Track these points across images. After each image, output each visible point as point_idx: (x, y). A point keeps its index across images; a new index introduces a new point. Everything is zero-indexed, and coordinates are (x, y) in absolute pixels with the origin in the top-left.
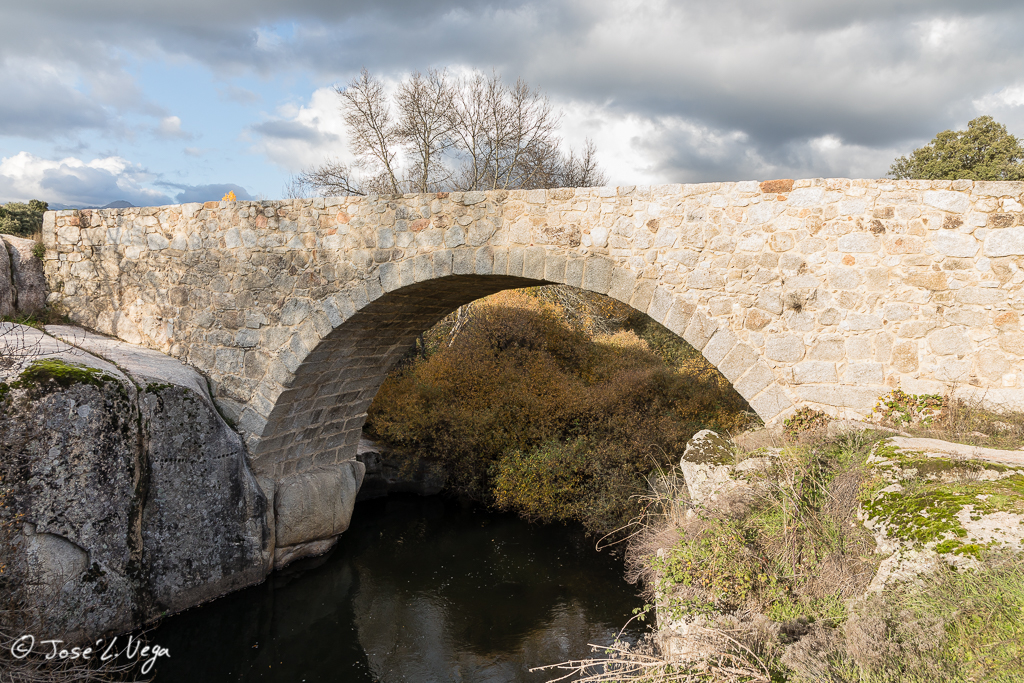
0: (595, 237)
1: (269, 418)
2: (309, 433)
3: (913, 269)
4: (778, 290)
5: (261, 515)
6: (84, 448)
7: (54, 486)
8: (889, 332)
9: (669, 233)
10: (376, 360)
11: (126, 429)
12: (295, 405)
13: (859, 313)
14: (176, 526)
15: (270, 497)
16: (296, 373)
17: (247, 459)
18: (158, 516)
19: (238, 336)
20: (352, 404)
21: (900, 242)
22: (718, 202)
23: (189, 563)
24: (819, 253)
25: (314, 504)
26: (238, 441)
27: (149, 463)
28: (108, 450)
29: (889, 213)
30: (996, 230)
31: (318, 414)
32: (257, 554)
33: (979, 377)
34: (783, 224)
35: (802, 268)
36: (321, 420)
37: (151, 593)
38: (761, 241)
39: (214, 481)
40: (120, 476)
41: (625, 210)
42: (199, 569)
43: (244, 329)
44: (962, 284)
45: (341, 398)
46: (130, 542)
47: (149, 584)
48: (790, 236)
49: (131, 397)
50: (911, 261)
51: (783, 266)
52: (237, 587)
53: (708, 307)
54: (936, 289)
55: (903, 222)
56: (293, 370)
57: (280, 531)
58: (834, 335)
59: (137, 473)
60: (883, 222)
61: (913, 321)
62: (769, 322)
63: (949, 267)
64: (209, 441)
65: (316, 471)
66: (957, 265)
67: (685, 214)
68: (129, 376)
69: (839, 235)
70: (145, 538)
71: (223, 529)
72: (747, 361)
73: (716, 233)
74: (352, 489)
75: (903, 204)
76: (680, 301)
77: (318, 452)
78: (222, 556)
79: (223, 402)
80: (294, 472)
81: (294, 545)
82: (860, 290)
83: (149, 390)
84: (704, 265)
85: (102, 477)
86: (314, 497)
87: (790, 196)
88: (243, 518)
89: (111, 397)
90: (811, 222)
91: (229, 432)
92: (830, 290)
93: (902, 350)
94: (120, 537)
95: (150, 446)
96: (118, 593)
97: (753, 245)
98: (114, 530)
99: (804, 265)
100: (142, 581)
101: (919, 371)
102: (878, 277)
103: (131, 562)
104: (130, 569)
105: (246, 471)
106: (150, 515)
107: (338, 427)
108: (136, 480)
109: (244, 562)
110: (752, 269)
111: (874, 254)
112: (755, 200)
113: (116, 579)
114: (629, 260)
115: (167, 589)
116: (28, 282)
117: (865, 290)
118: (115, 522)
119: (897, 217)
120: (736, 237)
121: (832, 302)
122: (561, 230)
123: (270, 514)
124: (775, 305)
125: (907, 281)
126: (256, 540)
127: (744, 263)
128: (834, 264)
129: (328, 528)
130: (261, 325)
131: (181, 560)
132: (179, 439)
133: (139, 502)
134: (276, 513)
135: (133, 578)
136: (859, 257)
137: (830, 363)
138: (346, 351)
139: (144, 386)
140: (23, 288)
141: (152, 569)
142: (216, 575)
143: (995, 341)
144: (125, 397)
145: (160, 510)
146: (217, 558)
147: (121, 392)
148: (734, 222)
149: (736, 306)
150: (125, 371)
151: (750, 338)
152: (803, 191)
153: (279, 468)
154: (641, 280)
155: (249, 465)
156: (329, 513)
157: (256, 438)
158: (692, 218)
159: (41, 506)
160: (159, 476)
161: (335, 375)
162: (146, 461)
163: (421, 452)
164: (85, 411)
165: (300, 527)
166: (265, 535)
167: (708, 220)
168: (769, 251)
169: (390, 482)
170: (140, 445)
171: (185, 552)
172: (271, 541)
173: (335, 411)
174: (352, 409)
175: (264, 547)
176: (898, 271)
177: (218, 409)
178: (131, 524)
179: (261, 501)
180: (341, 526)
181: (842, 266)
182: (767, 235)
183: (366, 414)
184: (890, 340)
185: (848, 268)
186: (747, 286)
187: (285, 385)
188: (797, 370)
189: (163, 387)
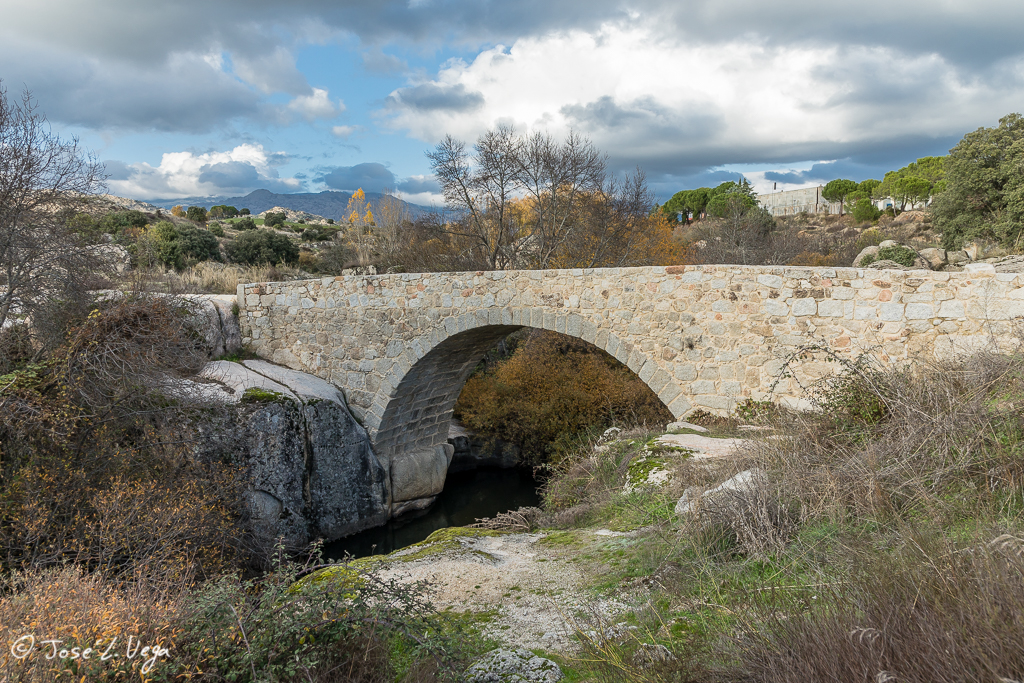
0: (571, 302)
1: (383, 417)
2: (411, 426)
3: (754, 323)
4: (679, 336)
5: (381, 481)
6: (277, 441)
7: (262, 463)
8: (743, 362)
9: (615, 300)
10: (455, 374)
11: (298, 428)
12: (400, 408)
13: (725, 350)
14: (330, 487)
15: (386, 469)
16: (398, 388)
17: (370, 445)
18: (319, 481)
19: (360, 364)
20: (441, 404)
21: (746, 306)
22: (642, 280)
23: (339, 510)
24: (702, 312)
25: (417, 474)
26: (364, 433)
27: (312, 449)
28: (289, 441)
29: (739, 288)
30: (798, 300)
31: (416, 413)
32: (380, 506)
33: (793, 390)
34: (681, 294)
35: (693, 321)
36: (419, 416)
37: (317, 528)
38: (668, 305)
39: (350, 459)
40: (296, 457)
41: (588, 284)
42: (344, 514)
43: (364, 360)
44: (781, 333)
45: (432, 401)
46: (304, 496)
47: (316, 522)
48: (684, 301)
49: (300, 409)
50: (754, 318)
51: (683, 320)
52: (368, 527)
53: (640, 346)
54: (767, 336)
55: (747, 294)
56: (396, 386)
57: (394, 492)
58: (712, 364)
59: (306, 455)
60: (736, 293)
61: (755, 355)
62: (676, 355)
63: (773, 322)
64: (346, 433)
65: (418, 452)
66: (778, 321)
67: (623, 287)
68: (297, 395)
69: (712, 301)
70: (312, 494)
71: (358, 490)
72: (664, 380)
73: (643, 300)
74: (444, 464)
75: (746, 282)
76: (624, 343)
77: (419, 439)
78: (358, 507)
79: (356, 408)
80: (403, 453)
81: (405, 501)
82: (726, 336)
83: (309, 404)
84: (637, 319)
85: (287, 458)
86: (416, 469)
87: (683, 276)
88: (370, 483)
89: (288, 410)
90: (696, 293)
91: (358, 427)
92: (709, 336)
93: (751, 374)
94: (298, 493)
95: (312, 438)
96: (300, 526)
97: (664, 307)
98: (295, 489)
99: (694, 319)
100: (312, 520)
101: (760, 387)
102: (736, 328)
103: (305, 508)
104: (305, 512)
105: (370, 453)
106: (315, 480)
107: (432, 420)
108: (306, 458)
109: (372, 511)
110: (664, 322)
111: (732, 314)
112: (663, 279)
113: (297, 517)
114: (593, 316)
115: (327, 525)
116: (231, 332)
117: (729, 336)
118: (295, 484)
119: (744, 291)
120: (654, 302)
121: (710, 343)
122: (551, 297)
123: (387, 480)
124: (678, 345)
125: (751, 331)
126: (379, 496)
127: (660, 318)
128: (711, 320)
129: (426, 491)
130: (374, 357)
131: (334, 508)
132: (328, 433)
133: (307, 473)
134: (391, 480)
135: (307, 518)
136: (724, 315)
137: (712, 382)
138: (430, 371)
139: (306, 402)
140: (228, 336)
141: (317, 513)
142: (355, 519)
143: (800, 368)
144: (296, 410)
145: (320, 478)
146: (355, 508)
147: (294, 406)
148: (652, 293)
149: (656, 345)
150: (294, 392)
151: (666, 365)
152: (690, 273)
153: (392, 450)
154: (600, 329)
155: (372, 448)
156: (427, 480)
157: (376, 431)
158: (627, 290)
159: (256, 475)
160: (318, 457)
161: (425, 387)
162: (310, 447)
163: (496, 435)
164: (276, 418)
165: (408, 490)
166: (384, 494)
167: (637, 291)
168: (673, 311)
169: (478, 458)
170: (306, 438)
171: (335, 503)
172: (389, 498)
173: (429, 410)
174: (441, 407)
175: (384, 502)
176: (746, 324)
177: (351, 412)
178: (304, 486)
179: (381, 472)
180: (437, 490)
181: (715, 320)
182: (671, 301)
183: (452, 410)
184: (744, 368)
185: (719, 322)
186: (661, 333)
187: (391, 396)
188: (693, 386)
189: (317, 401)
